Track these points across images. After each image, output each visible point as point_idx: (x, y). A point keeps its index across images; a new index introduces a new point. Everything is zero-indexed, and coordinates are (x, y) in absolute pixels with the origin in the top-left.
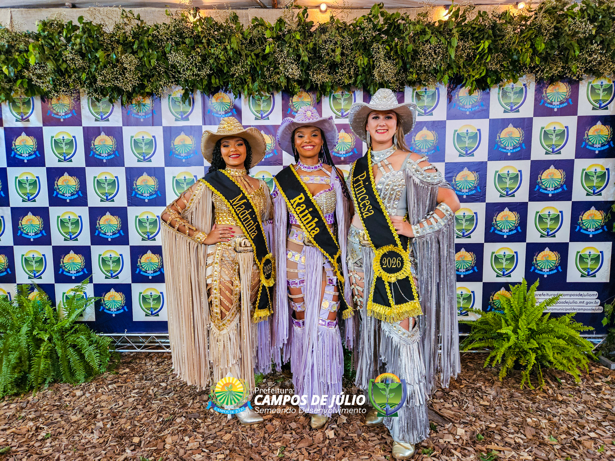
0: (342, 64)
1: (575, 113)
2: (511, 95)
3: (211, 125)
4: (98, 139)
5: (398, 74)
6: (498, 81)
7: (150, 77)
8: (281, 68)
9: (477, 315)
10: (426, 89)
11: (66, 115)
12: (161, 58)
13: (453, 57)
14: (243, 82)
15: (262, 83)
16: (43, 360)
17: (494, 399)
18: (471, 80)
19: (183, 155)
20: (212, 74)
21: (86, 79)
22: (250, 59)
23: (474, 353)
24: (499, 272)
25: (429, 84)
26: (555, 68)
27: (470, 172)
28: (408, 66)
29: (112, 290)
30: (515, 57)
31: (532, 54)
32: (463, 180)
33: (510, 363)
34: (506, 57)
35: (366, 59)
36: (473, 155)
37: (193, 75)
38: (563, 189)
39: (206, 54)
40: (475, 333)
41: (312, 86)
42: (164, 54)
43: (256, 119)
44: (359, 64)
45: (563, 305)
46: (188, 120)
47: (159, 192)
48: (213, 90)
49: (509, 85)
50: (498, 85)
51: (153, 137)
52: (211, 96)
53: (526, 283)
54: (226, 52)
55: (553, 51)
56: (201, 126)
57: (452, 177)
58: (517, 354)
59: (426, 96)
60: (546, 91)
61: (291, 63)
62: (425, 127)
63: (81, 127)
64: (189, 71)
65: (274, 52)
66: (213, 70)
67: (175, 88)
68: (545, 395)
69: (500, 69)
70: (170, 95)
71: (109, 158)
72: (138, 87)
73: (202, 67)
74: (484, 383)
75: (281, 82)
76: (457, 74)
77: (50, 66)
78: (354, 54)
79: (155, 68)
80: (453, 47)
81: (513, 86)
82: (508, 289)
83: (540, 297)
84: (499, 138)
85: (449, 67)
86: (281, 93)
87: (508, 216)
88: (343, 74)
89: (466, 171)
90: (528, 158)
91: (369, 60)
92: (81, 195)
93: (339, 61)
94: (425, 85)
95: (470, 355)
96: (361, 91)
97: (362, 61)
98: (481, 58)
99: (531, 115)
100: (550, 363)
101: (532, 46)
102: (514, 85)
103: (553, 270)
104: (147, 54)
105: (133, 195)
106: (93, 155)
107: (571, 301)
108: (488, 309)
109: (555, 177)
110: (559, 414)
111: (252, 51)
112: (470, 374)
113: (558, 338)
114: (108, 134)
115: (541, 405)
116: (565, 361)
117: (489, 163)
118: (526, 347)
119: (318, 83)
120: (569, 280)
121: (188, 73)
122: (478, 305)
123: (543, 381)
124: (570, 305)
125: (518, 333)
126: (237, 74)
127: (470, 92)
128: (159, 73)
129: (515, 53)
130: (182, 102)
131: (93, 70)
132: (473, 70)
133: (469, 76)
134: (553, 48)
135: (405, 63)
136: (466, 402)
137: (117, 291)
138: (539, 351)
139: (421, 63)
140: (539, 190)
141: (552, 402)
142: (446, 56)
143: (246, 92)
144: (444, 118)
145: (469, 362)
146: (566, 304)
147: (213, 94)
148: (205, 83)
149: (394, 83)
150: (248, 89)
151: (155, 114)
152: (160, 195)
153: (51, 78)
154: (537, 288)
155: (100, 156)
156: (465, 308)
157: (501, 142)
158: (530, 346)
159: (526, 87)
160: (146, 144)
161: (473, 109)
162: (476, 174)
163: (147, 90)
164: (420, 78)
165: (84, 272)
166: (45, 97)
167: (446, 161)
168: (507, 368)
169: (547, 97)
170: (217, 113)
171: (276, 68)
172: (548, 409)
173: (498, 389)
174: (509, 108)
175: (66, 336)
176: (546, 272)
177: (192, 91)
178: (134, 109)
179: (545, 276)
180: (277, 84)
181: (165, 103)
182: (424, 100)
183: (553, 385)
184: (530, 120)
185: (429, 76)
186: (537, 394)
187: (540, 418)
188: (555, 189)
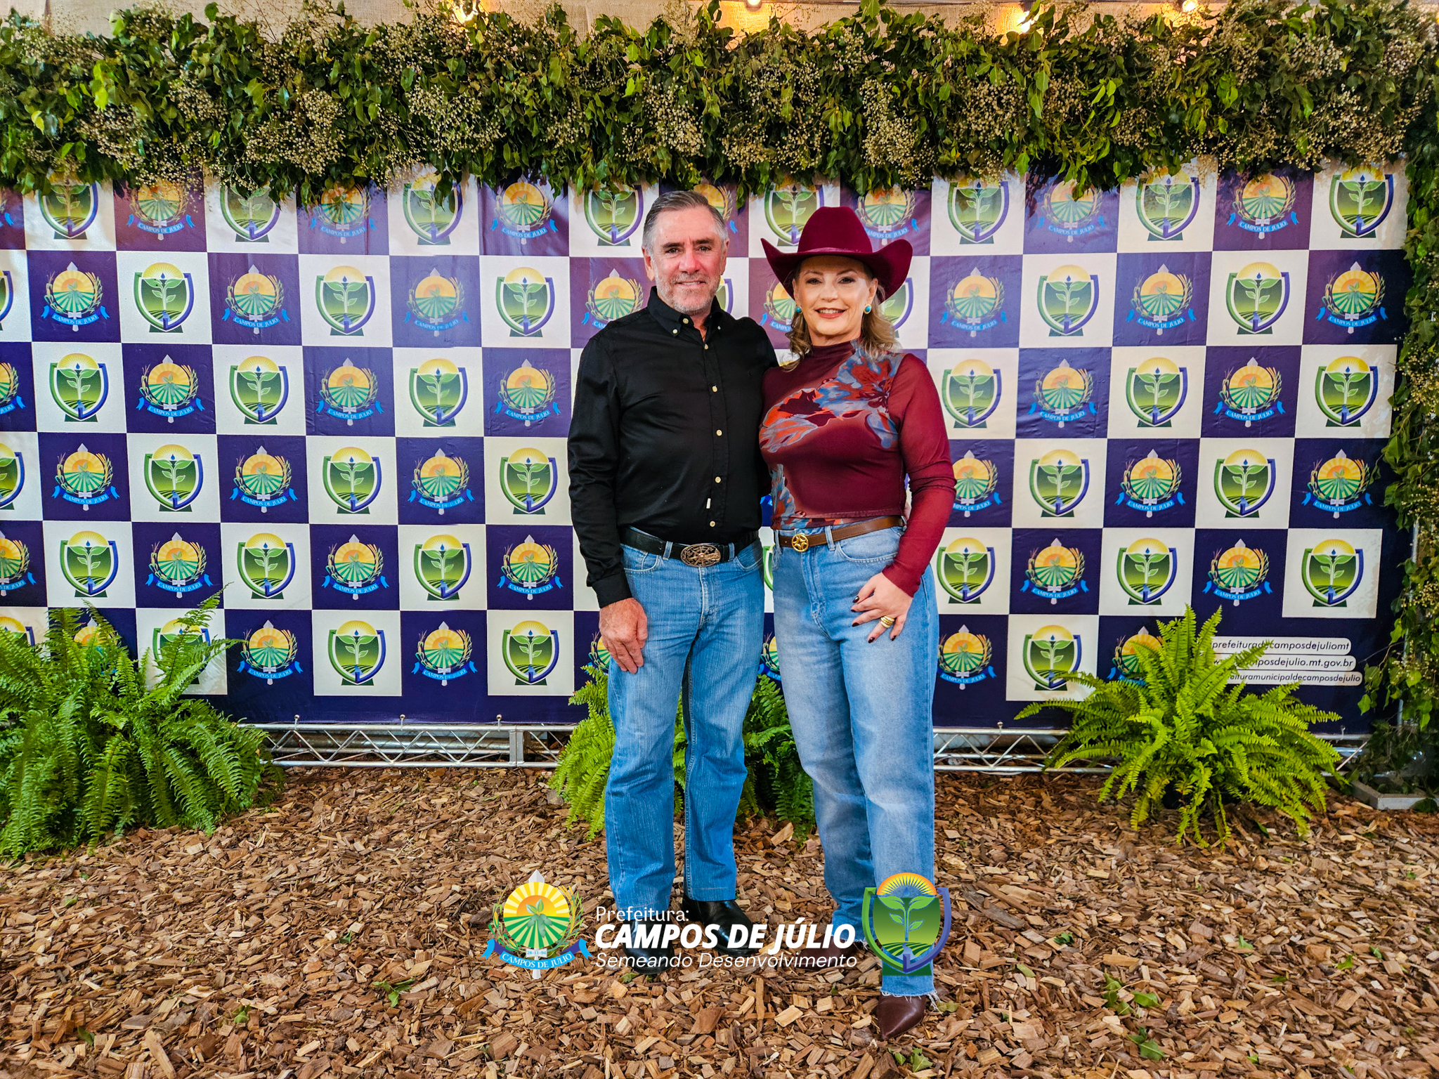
0: (794, 125)
1: (1302, 243)
2: (1166, 201)
3: (498, 254)
4: (243, 281)
5: (917, 148)
6: (1136, 169)
7: (364, 144)
8: (660, 129)
9: (1085, 687)
10: (979, 185)
11: (170, 225)
12: (392, 101)
13: (1038, 113)
14: (573, 160)
15: (615, 162)
16: (111, 776)
17: (1118, 865)
18: (1078, 166)
19: (435, 320)
20: (505, 140)
21: (221, 145)
22: (590, 107)
23: (1079, 774)
24: (1136, 593)
25: (986, 173)
26: (1260, 143)
27: (1073, 370)
28: (941, 132)
29: (268, 625)
30: (1174, 117)
31: (1211, 112)
32: (1058, 387)
33: (1155, 789)
34: (1153, 118)
35: (849, 114)
36: (1080, 333)
37: (462, 140)
38: (1276, 411)
39: (493, 95)
40: (1082, 729)
41: (728, 170)
42: (399, 91)
43: (601, 243)
44: (831, 125)
45: (1274, 667)
46: (448, 242)
47: (378, 405)
48: (505, 176)
49: (1160, 180)
50: (1137, 179)
51: (369, 279)
52: (500, 190)
53: (1193, 616)
54: (539, 91)
55: (1256, 107)
56: (477, 258)
57: (1034, 380)
58: (1170, 773)
59: (978, 200)
60: (1241, 195)
61: (683, 119)
62: (976, 269)
63: (205, 254)
64: (453, 132)
65: (645, 94)
66: (508, 131)
67: (420, 170)
68: (1230, 858)
69: (1142, 144)
70: (407, 186)
71: (267, 324)
72: (337, 166)
73: (483, 123)
74: (1099, 833)
75: (658, 161)
76: (1047, 151)
77: (140, 113)
78: (821, 102)
79: (376, 124)
80: (1039, 92)
81: (1169, 181)
82: (1154, 632)
83: (1224, 650)
84: (1139, 297)
85: (1031, 136)
86: (657, 186)
87: (1156, 469)
88: (797, 147)
89: (1064, 369)
90: (1202, 341)
91: (854, 117)
92: (201, 408)
93: (789, 117)
94: (976, 175)
95: (1068, 780)
96: (834, 185)
97: (839, 118)
98: (1100, 118)
99: (1208, 247)
100: (1244, 790)
101: (1211, 93)
102: (1172, 178)
103: (1252, 590)
104: (360, 91)
105: (319, 410)
106: (231, 318)
107: (1292, 658)
108: (1111, 676)
109: (1259, 385)
110: (1259, 896)
111: (595, 90)
112: (1068, 816)
113: (1260, 734)
114: (264, 272)
115: (1222, 877)
116: (1274, 785)
117: (1115, 350)
118: (1191, 754)
119: (742, 164)
120: (1288, 612)
121: (451, 136)
122: (1089, 665)
123: (1227, 829)
124: (1289, 667)
125: (1173, 726)
126: (561, 142)
127: (1076, 194)
128: (385, 136)
129: (1173, 109)
130: (433, 203)
131: (239, 124)
132: (1082, 144)
133: (1074, 156)
134: (1255, 98)
135: (933, 125)
136: (1058, 873)
137: (278, 626)
138: (1219, 765)
139: (969, 125)
140: (1223, 411)
141: (1244, 872)
142: (1022, 111)
143: (580, 182)
144: (1018, 250)
145: (1068, 792)
146: (1280, 667)
147: (505, 184)
148: (489, 159)
149: (908, 168)
150: (585, 176)
151: (374, 229)
152: (380, 411)
153: (141, 142)
154: (1217, 628)
155: (247, 319)
156: (1059, 673)
157: (1141, 304)
158: (1200, 752)
159: (1197, 184)
160: (351, 295)
161: (1082, 231)
162: (1088, 376)
163: (359, 173)
164: (965, 160)
165: (204, 583)
166: (123, 184)
167: (1022, 346)
168: (1150, 801)
169: (1243, 207)
170: (513, 229)
171: (648, 129)
172: (1237, 886)
173: (1130, 846)
174: (1161, 231)
175: (161, 725)
176: (1237, 595)
177: (459, 177)
178: (325, 214)
179: (1236, 603)
180: (650, 165)
181: (396, 204)
182: (974, 210)
183: (1250, 839)
184: (1206, 258)
185: (986, 156)
186: (1213, 857)
187: (1218, 904)
188: (1258, 412)
